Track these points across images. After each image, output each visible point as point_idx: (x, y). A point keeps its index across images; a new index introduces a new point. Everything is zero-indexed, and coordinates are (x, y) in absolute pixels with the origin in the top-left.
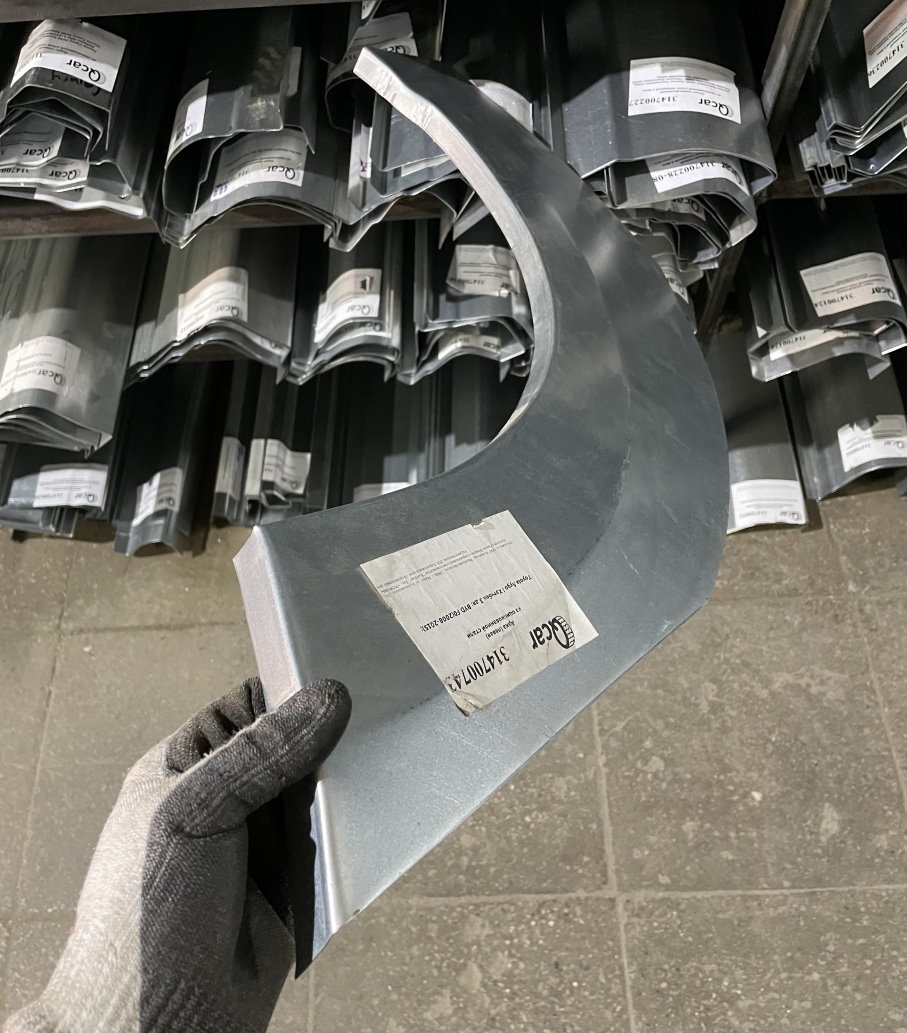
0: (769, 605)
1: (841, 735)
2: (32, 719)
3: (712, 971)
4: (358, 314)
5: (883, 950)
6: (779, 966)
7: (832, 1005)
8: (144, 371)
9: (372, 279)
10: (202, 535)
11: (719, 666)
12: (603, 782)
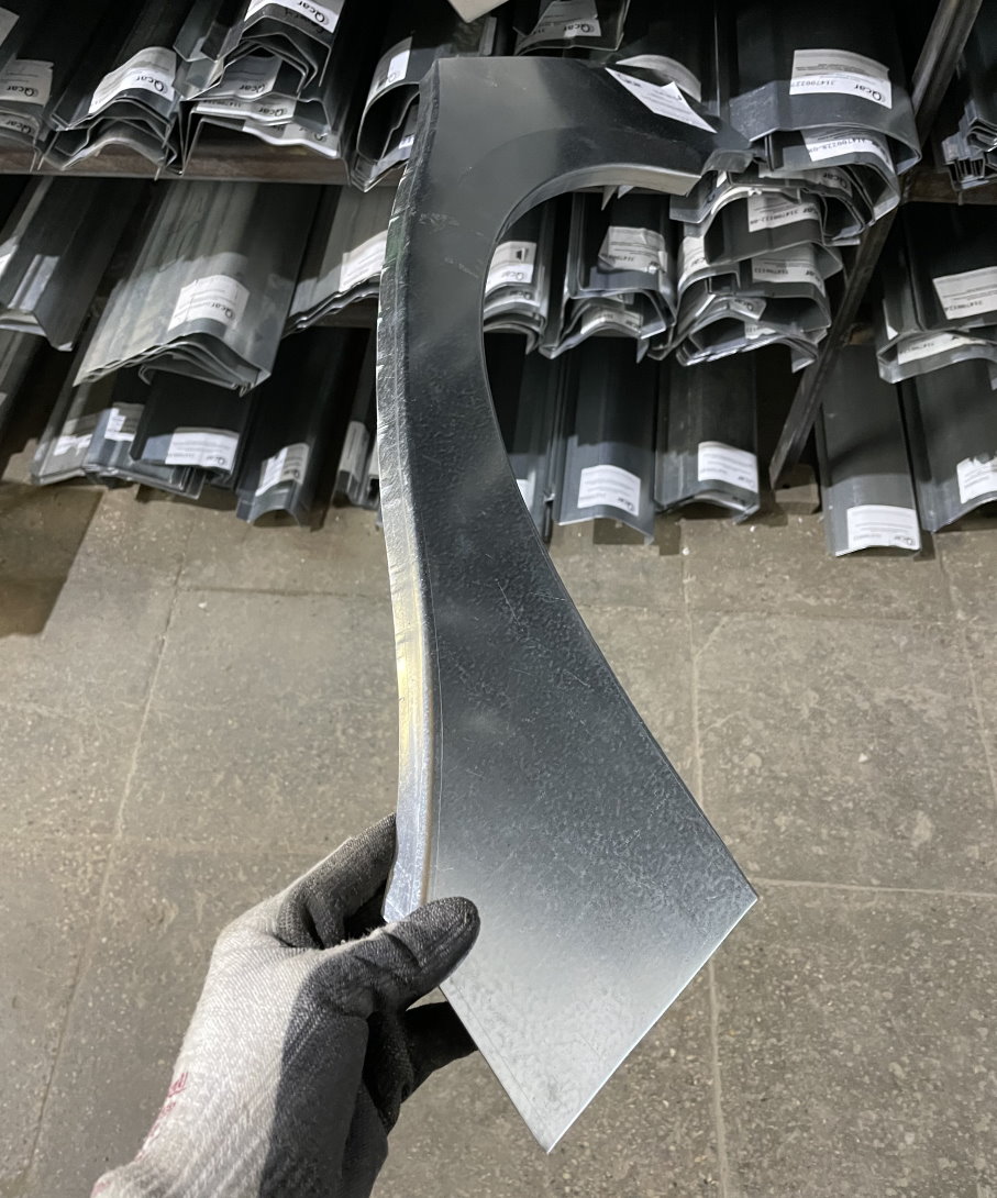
0: (876, 624)
1: (939, 751)
2: (144, 664)
3: (794, 955)
4: (512, 279)
5: (968, 952)
6: (862, 956)
7: (915, 998)
8: (303, 322)
9: (527, 251)
10: (321, 513)
11: (823, 676)
12: (700, 772)
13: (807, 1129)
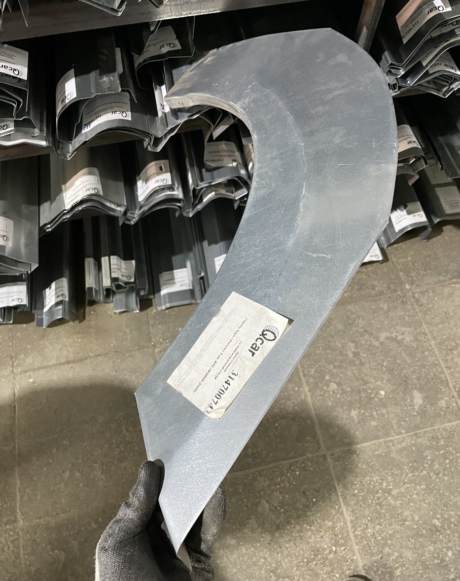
0: (371, 301)
1: (415, 357)
2: (7, 422)
3: (377, 480)
4: (162, 184)
6: (407, 471)
7: (435, 484)
8: (48, 228)
9: (164, 165)
10: (82, 311)
11: (353, 334)
12: (310, 399)
13: (405, 566)
